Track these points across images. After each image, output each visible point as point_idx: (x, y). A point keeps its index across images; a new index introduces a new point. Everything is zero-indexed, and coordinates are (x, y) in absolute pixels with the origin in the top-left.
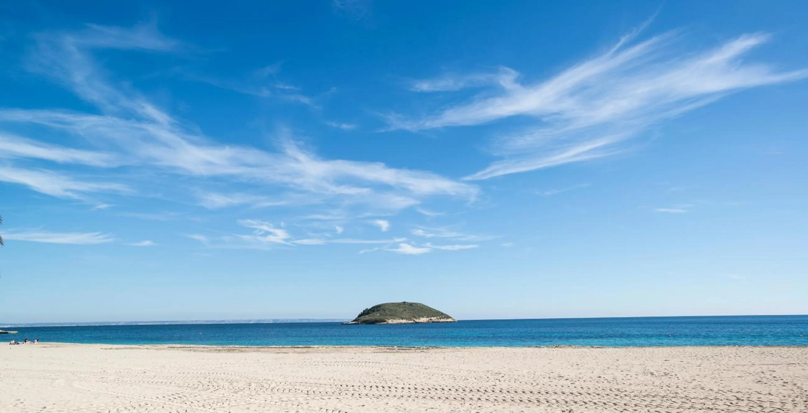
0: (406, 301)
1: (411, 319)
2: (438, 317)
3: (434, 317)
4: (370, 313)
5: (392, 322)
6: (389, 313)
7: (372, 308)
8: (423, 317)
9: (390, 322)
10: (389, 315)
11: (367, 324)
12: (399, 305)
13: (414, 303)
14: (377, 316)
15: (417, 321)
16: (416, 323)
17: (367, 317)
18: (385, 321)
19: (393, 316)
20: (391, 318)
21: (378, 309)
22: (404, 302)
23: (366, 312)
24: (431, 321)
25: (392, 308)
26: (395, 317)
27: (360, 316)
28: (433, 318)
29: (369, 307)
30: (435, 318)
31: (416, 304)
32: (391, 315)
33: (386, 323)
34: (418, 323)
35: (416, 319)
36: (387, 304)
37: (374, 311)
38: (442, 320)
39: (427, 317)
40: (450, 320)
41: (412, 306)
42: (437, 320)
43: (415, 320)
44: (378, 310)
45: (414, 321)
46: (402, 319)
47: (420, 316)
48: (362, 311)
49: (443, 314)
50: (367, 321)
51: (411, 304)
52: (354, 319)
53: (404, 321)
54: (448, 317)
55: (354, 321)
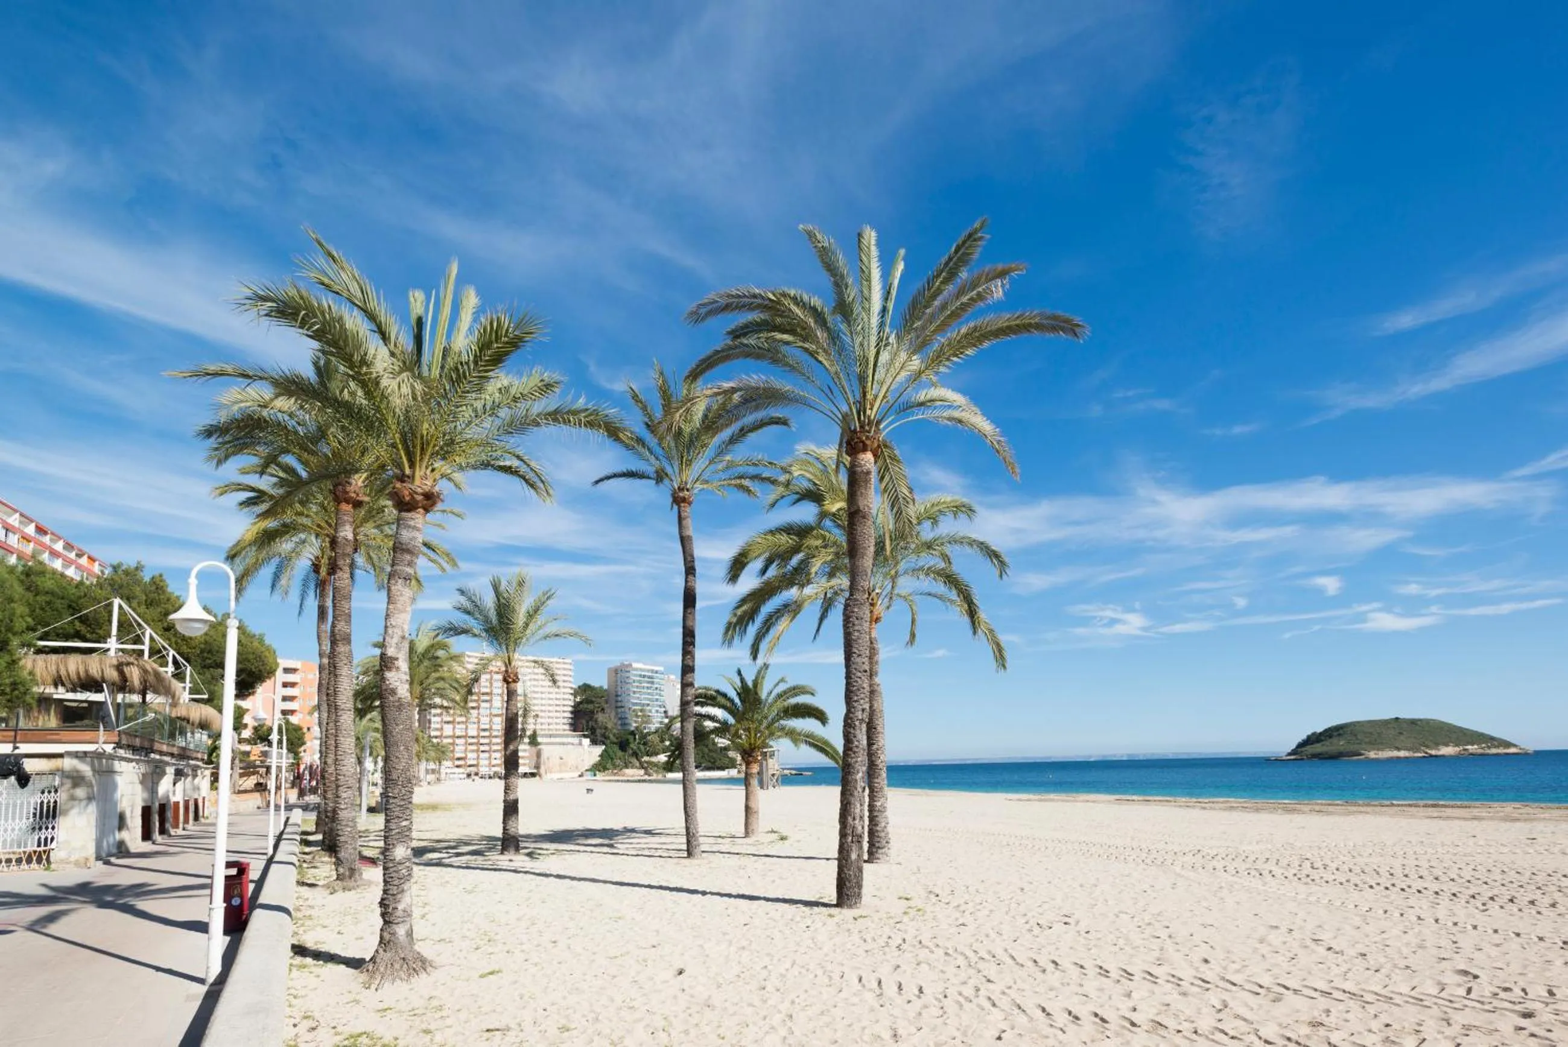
0: (1402, 716)
1: (1418, 751)
2: (1483, 745)
3: (1473, 745)
4: (1322, 741)
5: (1377, 756)
6: (1367, 740)
7: (1326, 731)
8: (1447, 745)
9: (1372, 755)
10: (1366, 743)
11: (1321, 759)
12: (1386, 723)
13: (1420, 720)
14: (1339, 744)
15: (1433, 752)
16: (1431, 756)
17: (1318, 748)
18: (1361, 755)
19: (1378, 743)
20: (1374, 749)
21: (1341, 732)
22: (1397, 719)
23: (1313, 739)
24: (1466, 752)
25: (1371, 730)
26: (1381, 747)
27: (1301, 745)
28: (1469, 747)
29: (1319, 730)
30: (1476, 747)
31: (1427, 722)
32: (1370, 743)
33: (1363, 757)
34: (1436, 756)
35: (1431, 749)
36: (1358, 722)
37: (1331, 737)
38: (1494, 751)
39: (1457, 745)
40: (1513, 750)
41: (1416, 724)
42: (1480, 751)
43: (1429, 752)
44: (1339, 735)
45: (1426, 753)
46: (1398, 749)
47: (1437, 745)
48: (1304, 737)
49: (1492, 739)
50: (1320, 754)
51: (1413, 722)
52: (1289, 751)
53: (1402, 754)
54: (1508, 745)
55: (1289, 754)
